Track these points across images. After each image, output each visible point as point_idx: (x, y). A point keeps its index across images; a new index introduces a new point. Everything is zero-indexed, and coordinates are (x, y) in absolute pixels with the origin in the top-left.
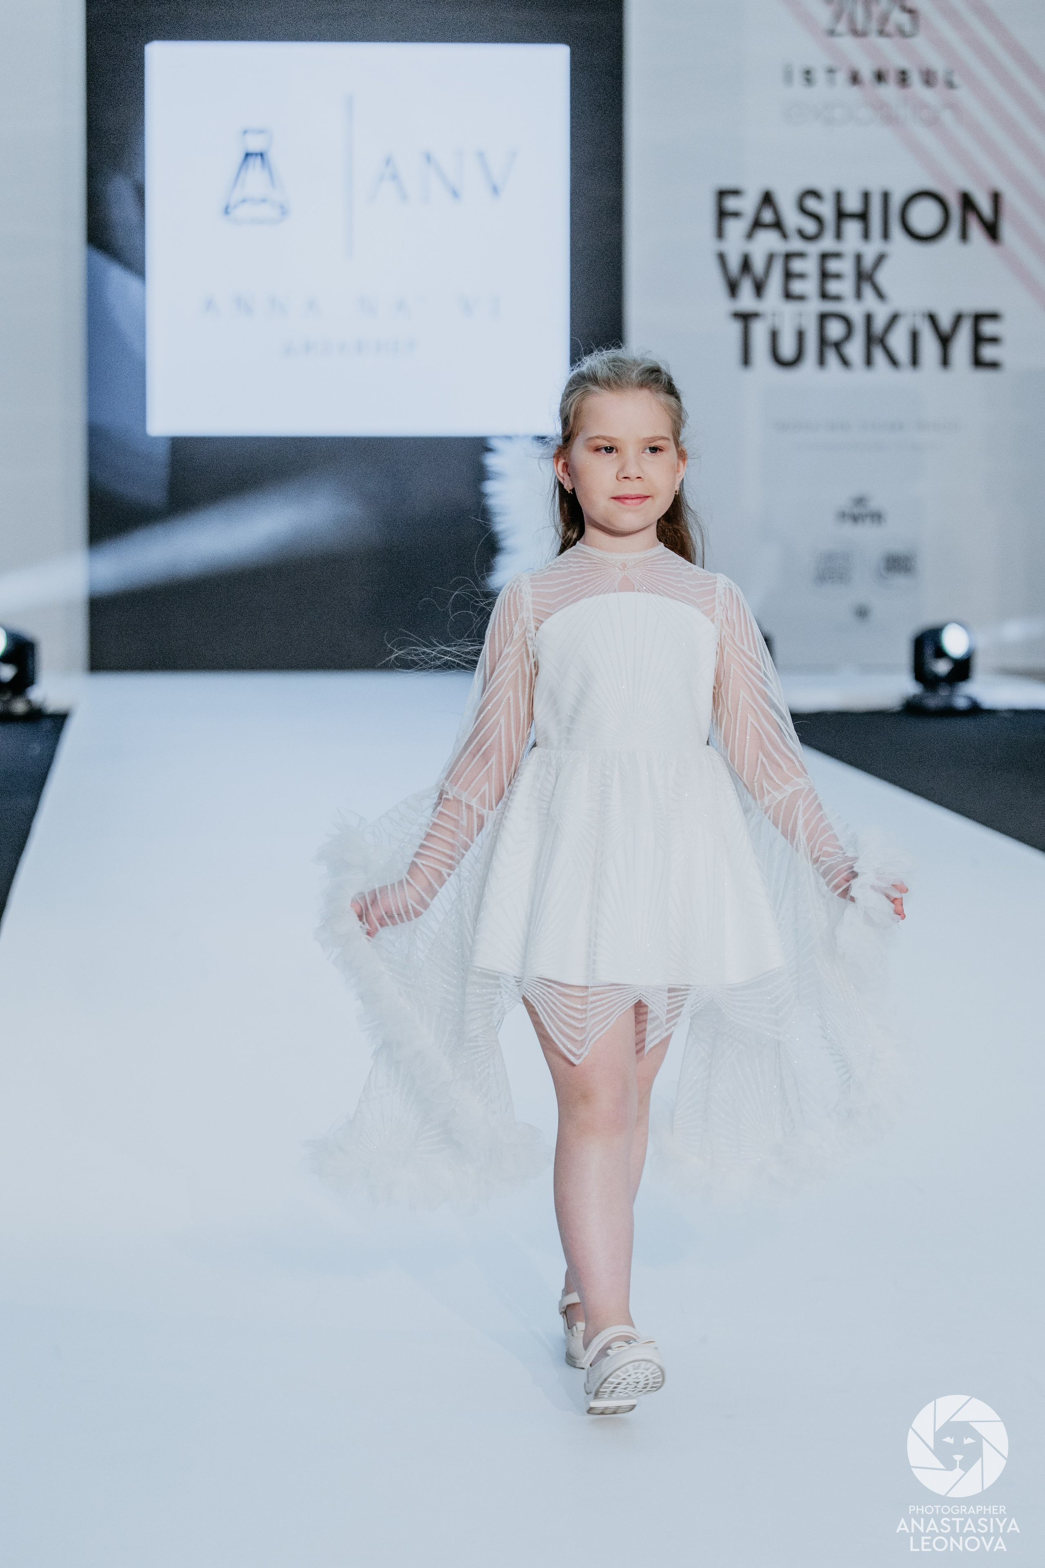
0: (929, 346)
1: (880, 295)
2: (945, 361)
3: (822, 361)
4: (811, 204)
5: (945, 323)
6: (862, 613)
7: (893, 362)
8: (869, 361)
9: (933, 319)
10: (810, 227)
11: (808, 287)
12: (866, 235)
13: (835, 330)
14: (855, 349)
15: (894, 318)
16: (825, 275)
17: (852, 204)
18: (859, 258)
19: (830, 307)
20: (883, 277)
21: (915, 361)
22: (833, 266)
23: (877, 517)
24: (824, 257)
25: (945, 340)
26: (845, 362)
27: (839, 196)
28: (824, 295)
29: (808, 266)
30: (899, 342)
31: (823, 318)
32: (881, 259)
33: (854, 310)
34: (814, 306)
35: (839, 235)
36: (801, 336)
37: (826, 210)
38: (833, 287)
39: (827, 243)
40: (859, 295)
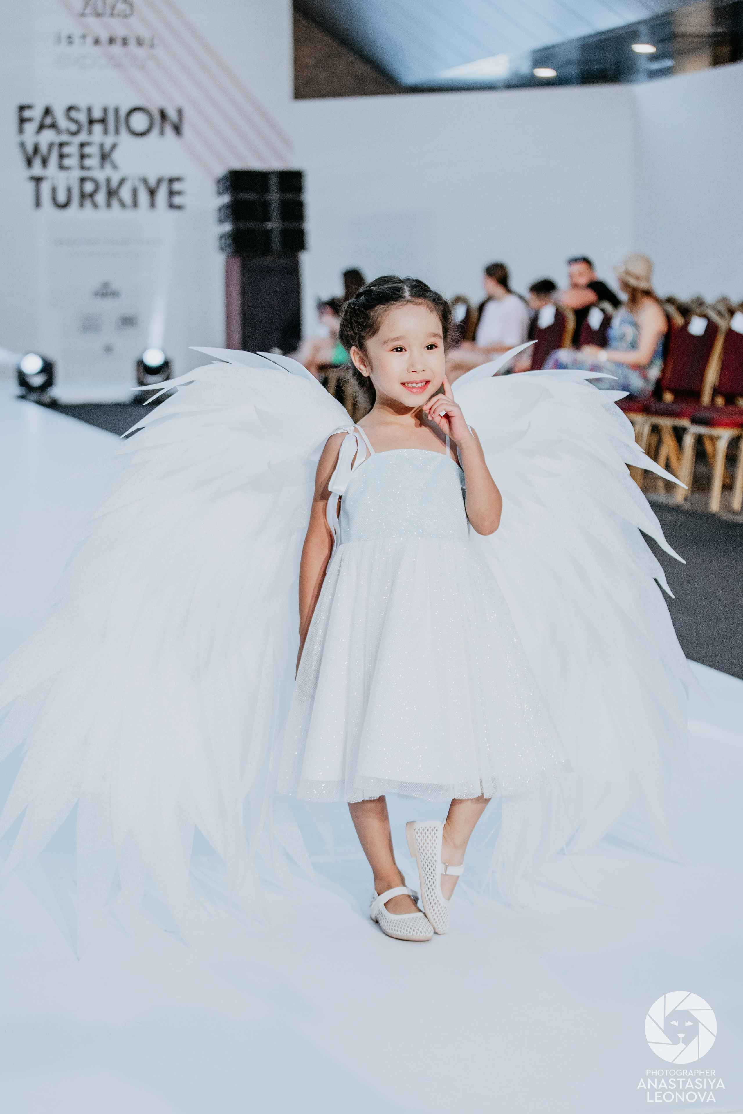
0: (143, 196)
1: (115, 167)
2: (153, 205)
3: (82, 205)
4: (74, 114)
5: (152, 182)
6: (108, 349)
7: (123, 205)
8: (109, 205)
9: (145, 181)
10: (73, 127)
11: (72, 162)
12: (106, 132)
13: (89, 187)
14: (101, 198)
15: (122, 181)
16: (83, 156)
17: (97, 114)
18: (102, 146)
19: (85, 174)
20: (117, 156)
21: (135, 204)
22: (87, 150)
23: (115, 294)
24: (82, 145)
25: (152, 193)
26: (95, 205)
27: (89, 110)
28: (83, 167)
29: (72, 150)
30: (125, 193)
31: (82, 180)
32: (114, 146)
33: (100, 175)
34: (77, 174)
35: (90, 132)
36: (69, 191)
37: (82, 117)
38: (88, 162)
39: (83, 137)
40: (102, 167)
